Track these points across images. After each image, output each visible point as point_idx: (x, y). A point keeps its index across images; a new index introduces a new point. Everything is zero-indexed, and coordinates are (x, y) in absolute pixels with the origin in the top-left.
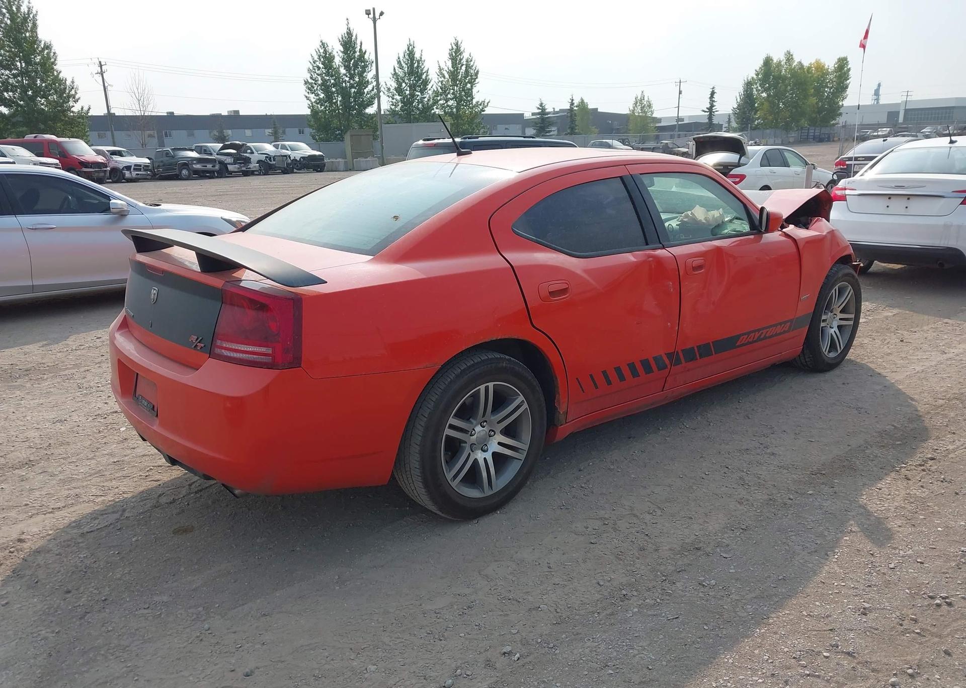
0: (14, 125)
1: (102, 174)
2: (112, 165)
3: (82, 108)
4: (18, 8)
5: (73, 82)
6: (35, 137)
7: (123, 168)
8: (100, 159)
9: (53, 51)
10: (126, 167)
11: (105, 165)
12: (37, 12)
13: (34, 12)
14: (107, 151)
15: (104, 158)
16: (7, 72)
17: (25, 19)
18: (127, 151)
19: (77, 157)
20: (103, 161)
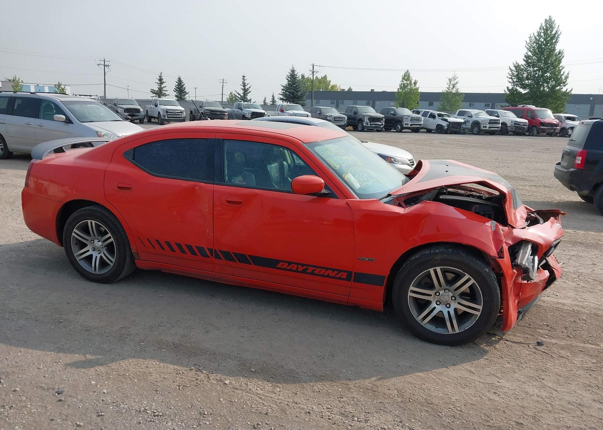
0: (525, 99)
1: (553, 131)
2: (564, 125)
3: (567, 90)
4: (551, 32)
5: (568, 74)
6: (523, 106)
7: (569, 128)
8: (555, 121)
9: (563, 55)
10: (571, 127)
11: (556, 125)
12: (561, 33)
13: (559, 33)
14: (564, 117)
15: (558, 121)
16: (531, 69)
17: (552, 38)
18: (578, 118)
19: (540, 119)
20: (556, 123)
